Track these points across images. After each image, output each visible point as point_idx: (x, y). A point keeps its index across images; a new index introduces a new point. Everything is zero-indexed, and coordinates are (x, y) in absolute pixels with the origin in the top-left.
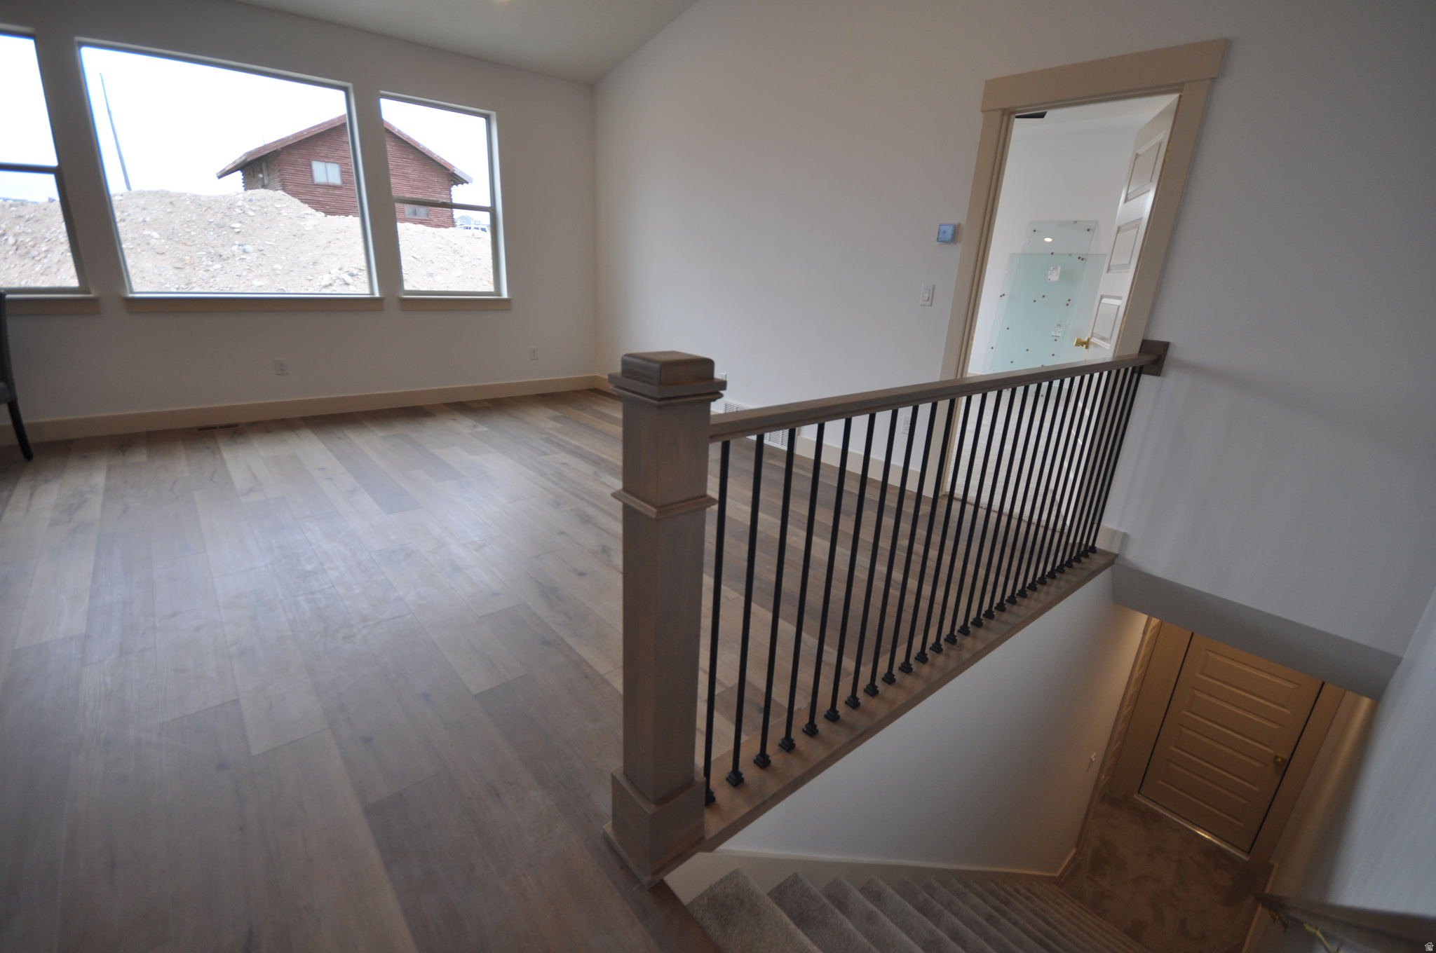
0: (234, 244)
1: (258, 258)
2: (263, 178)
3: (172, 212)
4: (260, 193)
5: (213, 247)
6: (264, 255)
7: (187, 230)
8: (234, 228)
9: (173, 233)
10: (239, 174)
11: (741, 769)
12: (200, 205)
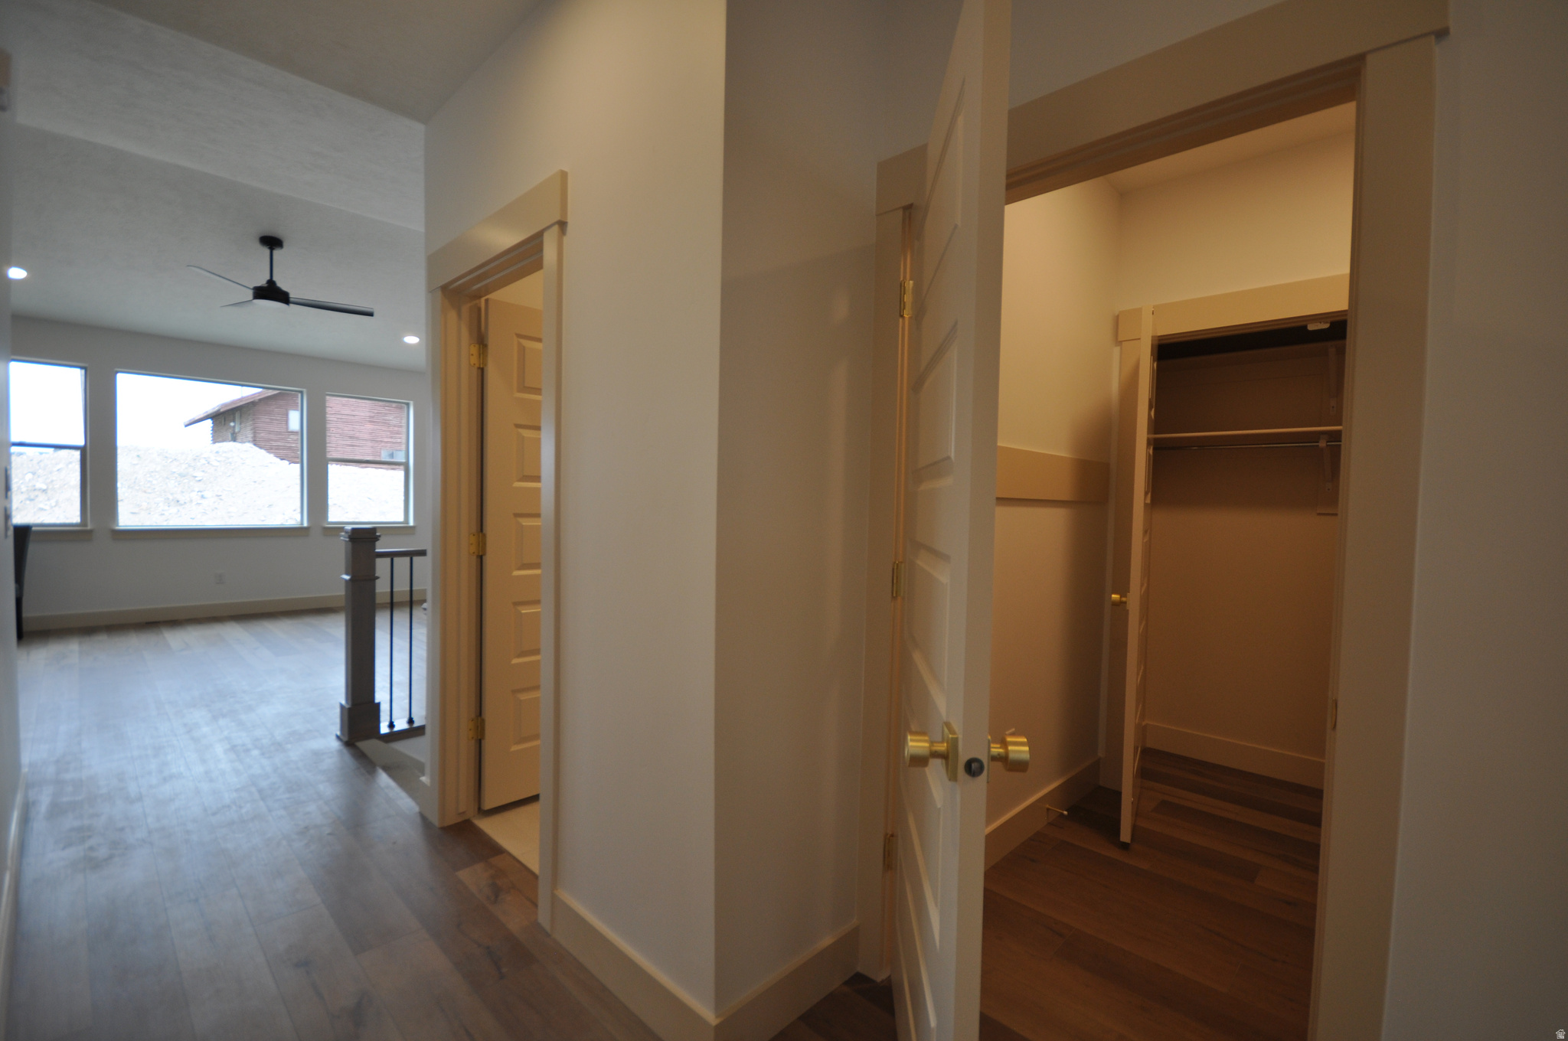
0: (193, 491)
1: (214, 502)
2: (234, 427)
3: (137, 464)
4: (228, 446)
5: (172, 494)
6: (221, 499)
7: (151, 479)
8: (196, 477)
9: (135, 482)
10: (209, 422)
11: (412, 716)
12: (166, 457)
